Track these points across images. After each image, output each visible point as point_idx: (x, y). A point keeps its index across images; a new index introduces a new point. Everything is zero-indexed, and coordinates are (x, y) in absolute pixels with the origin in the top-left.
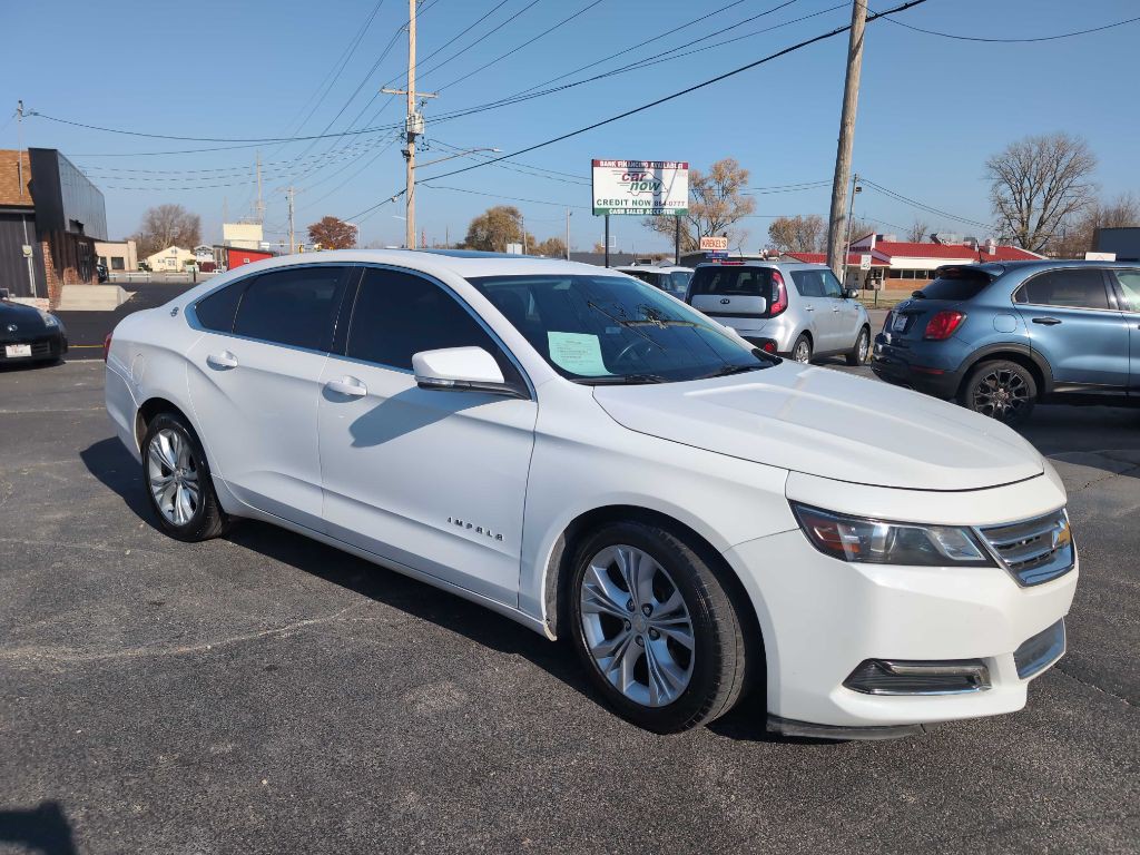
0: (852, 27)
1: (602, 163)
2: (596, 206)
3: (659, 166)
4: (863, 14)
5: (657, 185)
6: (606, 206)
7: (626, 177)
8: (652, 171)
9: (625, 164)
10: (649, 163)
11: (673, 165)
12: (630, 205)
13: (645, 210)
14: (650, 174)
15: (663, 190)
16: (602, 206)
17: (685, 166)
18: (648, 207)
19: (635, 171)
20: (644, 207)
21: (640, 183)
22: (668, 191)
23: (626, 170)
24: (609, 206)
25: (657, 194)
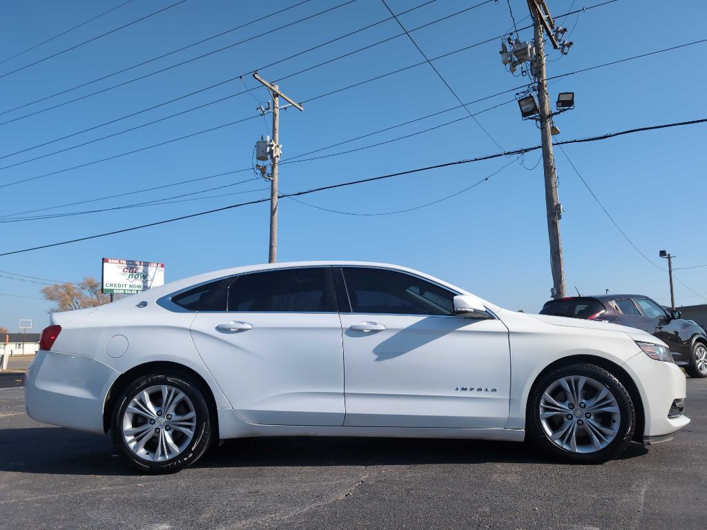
0: (271, 199)
1: (110, 260)
2: (105, 287)
3: (146, 265)
4: (276, 194)
5: (145, 276)
6: (112, 288)
7: (126, 270)
8: (142, 267)
9: (125, 262)
10: (140, 262)
11: (155, 265)
12: (128, 287)
13: (137, 291)
14: (141, 269)
15: (149, 279)
16: (109, 288)
17: (162, 266)
18: (139, 289)
19: (131, 267)
20: (137, 289)
21: (135, 274)
22: (152, 280)
23: (126, 265)
24: (114, 288)
25: (145, 282)
